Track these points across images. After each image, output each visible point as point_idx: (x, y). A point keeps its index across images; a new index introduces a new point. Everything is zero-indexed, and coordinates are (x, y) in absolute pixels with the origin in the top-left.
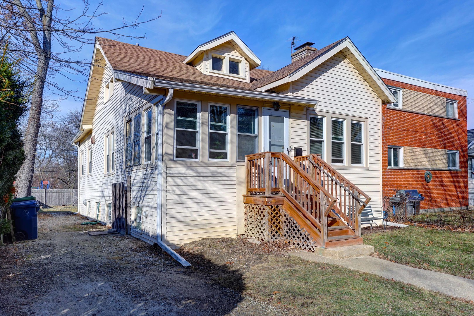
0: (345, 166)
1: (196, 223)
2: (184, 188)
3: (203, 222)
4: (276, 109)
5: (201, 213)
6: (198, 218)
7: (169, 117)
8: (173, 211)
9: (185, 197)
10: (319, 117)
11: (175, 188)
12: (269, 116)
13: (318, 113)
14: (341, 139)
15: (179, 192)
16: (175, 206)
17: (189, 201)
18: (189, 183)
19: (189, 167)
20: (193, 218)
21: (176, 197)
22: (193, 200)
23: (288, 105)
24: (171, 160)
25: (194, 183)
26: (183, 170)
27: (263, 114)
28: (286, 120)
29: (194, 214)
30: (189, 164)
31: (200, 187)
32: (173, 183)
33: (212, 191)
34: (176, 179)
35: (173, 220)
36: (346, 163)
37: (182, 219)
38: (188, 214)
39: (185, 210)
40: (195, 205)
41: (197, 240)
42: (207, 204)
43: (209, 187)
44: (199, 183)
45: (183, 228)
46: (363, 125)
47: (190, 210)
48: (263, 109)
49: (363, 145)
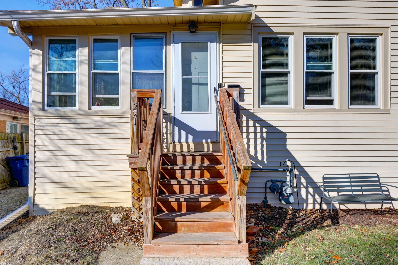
0: (335, 110)
1: (75, 185)
2: (57, 142)
3: (86, 185)
4: (193, 33)
5: (81, 174)
6: (77, 179)
7: (38, 59)
8: (46, 169)
9: (58, 153)
10: (280, 36)
11: (46, 143)
12: (182, 43)
13: (275, 30)
14: (329, 67)
15: (51, 148)
16: (48, 164)
17: (65, 158)
18: (64, 137)
19: (62, 117)
20: (71, 179)
21: (48, 153)
22: (69, 158)
23: (216, 24)
24: (40, 109)
25: (72, 137)
26: (57, 120)
27: (172, 41)
28: (212, 46)
29: (73, 174)
30: (62, 113)
31: (80, 142)
32: (44, 137)
33: (97, 147)
34: (48, 132)
35: (46, 180)
36: (336, 105)
37: (57, 180)
38: (65, 174)
39: (61, 169)
40: (73, 163)
41: (75, 206)
42: (90, 163)
43: (92, 142)
44: (79, 137)
45: (58, 190)
46: (379, 41)
47: (67, 169)
48: (172, 36)
49: (379, 73)
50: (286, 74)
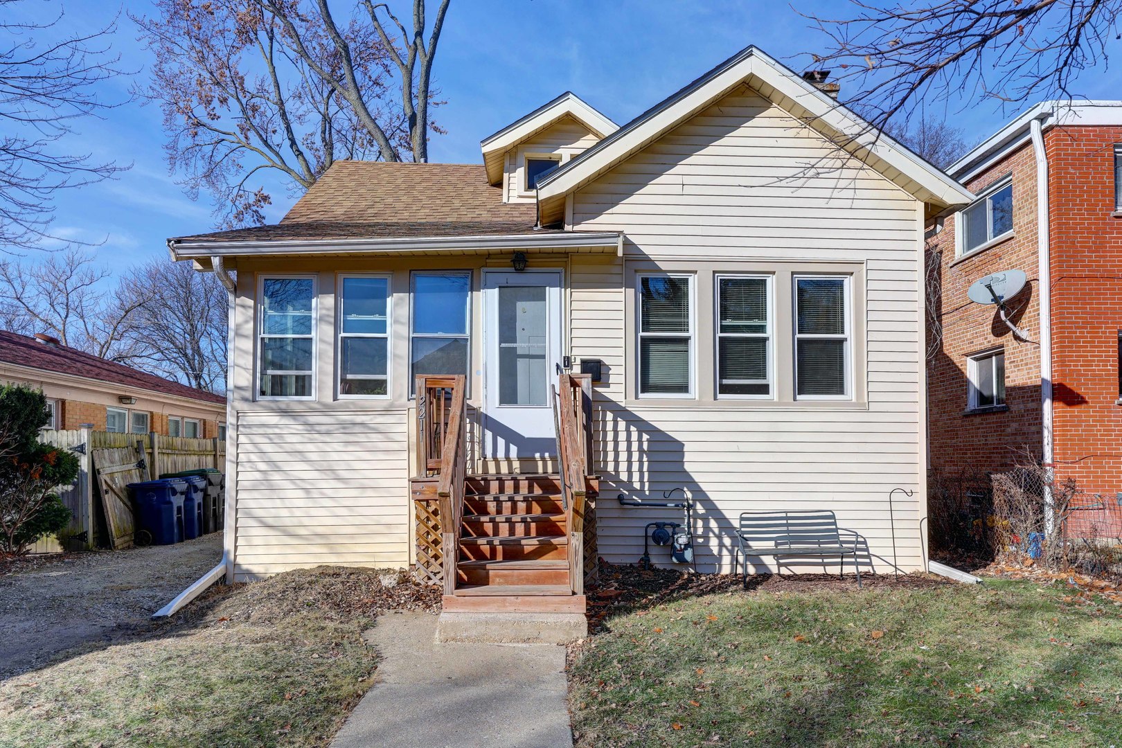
0: (771, 402)
1: (302, 531)
2: (276, 457)
3: (320, 530)
4: (519, 271)
5: (313, 512)
6: (306, 521)
8: (252, 504)
9: (276, 476)
10: (673, 276)
11: (253, 457)
12: (500, 287)
13: (663, 266)
14: (762, 329)
15: (263, 466)
16: (256, 494)
17: (287, 485)
18: (288, 447)
19: (284, 412)
20: (295, 521)
21: (258, 476)
22: (295, 484)
23: (562, 255)
24: (245, 400)
25: (300, 447)
26: (273, 419)
27: (482, 285)
28: (553, 293)
29: (298, 513)
30: (283, 406)
31: (313, 457)
32: (250, 448)
33: (343, 466)
34: (258, 439)
35: (252, 522)
36: (774, 394)
37: (271, 521)
38: (284, 513)
39: (278, 503)
40: (301, 493)
42: (330, 493)
43: (335, 456)
44: (310, 447)
45: (273, 541)
46: (849, 284)
47: (288, 503)
48: (482, 275)
49: (849, 340)
50: (685, 341)
